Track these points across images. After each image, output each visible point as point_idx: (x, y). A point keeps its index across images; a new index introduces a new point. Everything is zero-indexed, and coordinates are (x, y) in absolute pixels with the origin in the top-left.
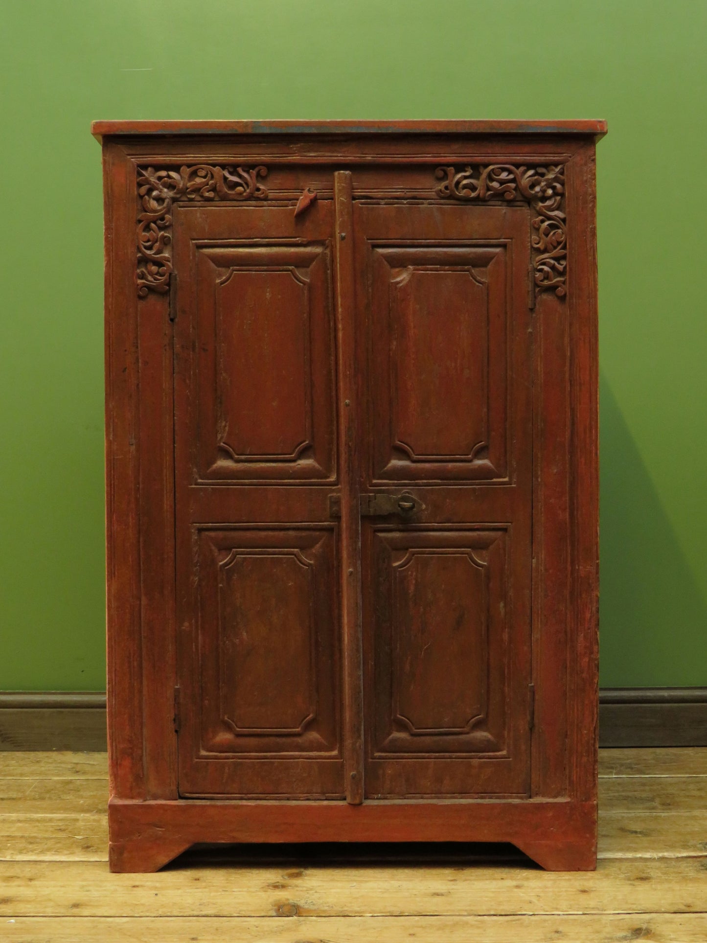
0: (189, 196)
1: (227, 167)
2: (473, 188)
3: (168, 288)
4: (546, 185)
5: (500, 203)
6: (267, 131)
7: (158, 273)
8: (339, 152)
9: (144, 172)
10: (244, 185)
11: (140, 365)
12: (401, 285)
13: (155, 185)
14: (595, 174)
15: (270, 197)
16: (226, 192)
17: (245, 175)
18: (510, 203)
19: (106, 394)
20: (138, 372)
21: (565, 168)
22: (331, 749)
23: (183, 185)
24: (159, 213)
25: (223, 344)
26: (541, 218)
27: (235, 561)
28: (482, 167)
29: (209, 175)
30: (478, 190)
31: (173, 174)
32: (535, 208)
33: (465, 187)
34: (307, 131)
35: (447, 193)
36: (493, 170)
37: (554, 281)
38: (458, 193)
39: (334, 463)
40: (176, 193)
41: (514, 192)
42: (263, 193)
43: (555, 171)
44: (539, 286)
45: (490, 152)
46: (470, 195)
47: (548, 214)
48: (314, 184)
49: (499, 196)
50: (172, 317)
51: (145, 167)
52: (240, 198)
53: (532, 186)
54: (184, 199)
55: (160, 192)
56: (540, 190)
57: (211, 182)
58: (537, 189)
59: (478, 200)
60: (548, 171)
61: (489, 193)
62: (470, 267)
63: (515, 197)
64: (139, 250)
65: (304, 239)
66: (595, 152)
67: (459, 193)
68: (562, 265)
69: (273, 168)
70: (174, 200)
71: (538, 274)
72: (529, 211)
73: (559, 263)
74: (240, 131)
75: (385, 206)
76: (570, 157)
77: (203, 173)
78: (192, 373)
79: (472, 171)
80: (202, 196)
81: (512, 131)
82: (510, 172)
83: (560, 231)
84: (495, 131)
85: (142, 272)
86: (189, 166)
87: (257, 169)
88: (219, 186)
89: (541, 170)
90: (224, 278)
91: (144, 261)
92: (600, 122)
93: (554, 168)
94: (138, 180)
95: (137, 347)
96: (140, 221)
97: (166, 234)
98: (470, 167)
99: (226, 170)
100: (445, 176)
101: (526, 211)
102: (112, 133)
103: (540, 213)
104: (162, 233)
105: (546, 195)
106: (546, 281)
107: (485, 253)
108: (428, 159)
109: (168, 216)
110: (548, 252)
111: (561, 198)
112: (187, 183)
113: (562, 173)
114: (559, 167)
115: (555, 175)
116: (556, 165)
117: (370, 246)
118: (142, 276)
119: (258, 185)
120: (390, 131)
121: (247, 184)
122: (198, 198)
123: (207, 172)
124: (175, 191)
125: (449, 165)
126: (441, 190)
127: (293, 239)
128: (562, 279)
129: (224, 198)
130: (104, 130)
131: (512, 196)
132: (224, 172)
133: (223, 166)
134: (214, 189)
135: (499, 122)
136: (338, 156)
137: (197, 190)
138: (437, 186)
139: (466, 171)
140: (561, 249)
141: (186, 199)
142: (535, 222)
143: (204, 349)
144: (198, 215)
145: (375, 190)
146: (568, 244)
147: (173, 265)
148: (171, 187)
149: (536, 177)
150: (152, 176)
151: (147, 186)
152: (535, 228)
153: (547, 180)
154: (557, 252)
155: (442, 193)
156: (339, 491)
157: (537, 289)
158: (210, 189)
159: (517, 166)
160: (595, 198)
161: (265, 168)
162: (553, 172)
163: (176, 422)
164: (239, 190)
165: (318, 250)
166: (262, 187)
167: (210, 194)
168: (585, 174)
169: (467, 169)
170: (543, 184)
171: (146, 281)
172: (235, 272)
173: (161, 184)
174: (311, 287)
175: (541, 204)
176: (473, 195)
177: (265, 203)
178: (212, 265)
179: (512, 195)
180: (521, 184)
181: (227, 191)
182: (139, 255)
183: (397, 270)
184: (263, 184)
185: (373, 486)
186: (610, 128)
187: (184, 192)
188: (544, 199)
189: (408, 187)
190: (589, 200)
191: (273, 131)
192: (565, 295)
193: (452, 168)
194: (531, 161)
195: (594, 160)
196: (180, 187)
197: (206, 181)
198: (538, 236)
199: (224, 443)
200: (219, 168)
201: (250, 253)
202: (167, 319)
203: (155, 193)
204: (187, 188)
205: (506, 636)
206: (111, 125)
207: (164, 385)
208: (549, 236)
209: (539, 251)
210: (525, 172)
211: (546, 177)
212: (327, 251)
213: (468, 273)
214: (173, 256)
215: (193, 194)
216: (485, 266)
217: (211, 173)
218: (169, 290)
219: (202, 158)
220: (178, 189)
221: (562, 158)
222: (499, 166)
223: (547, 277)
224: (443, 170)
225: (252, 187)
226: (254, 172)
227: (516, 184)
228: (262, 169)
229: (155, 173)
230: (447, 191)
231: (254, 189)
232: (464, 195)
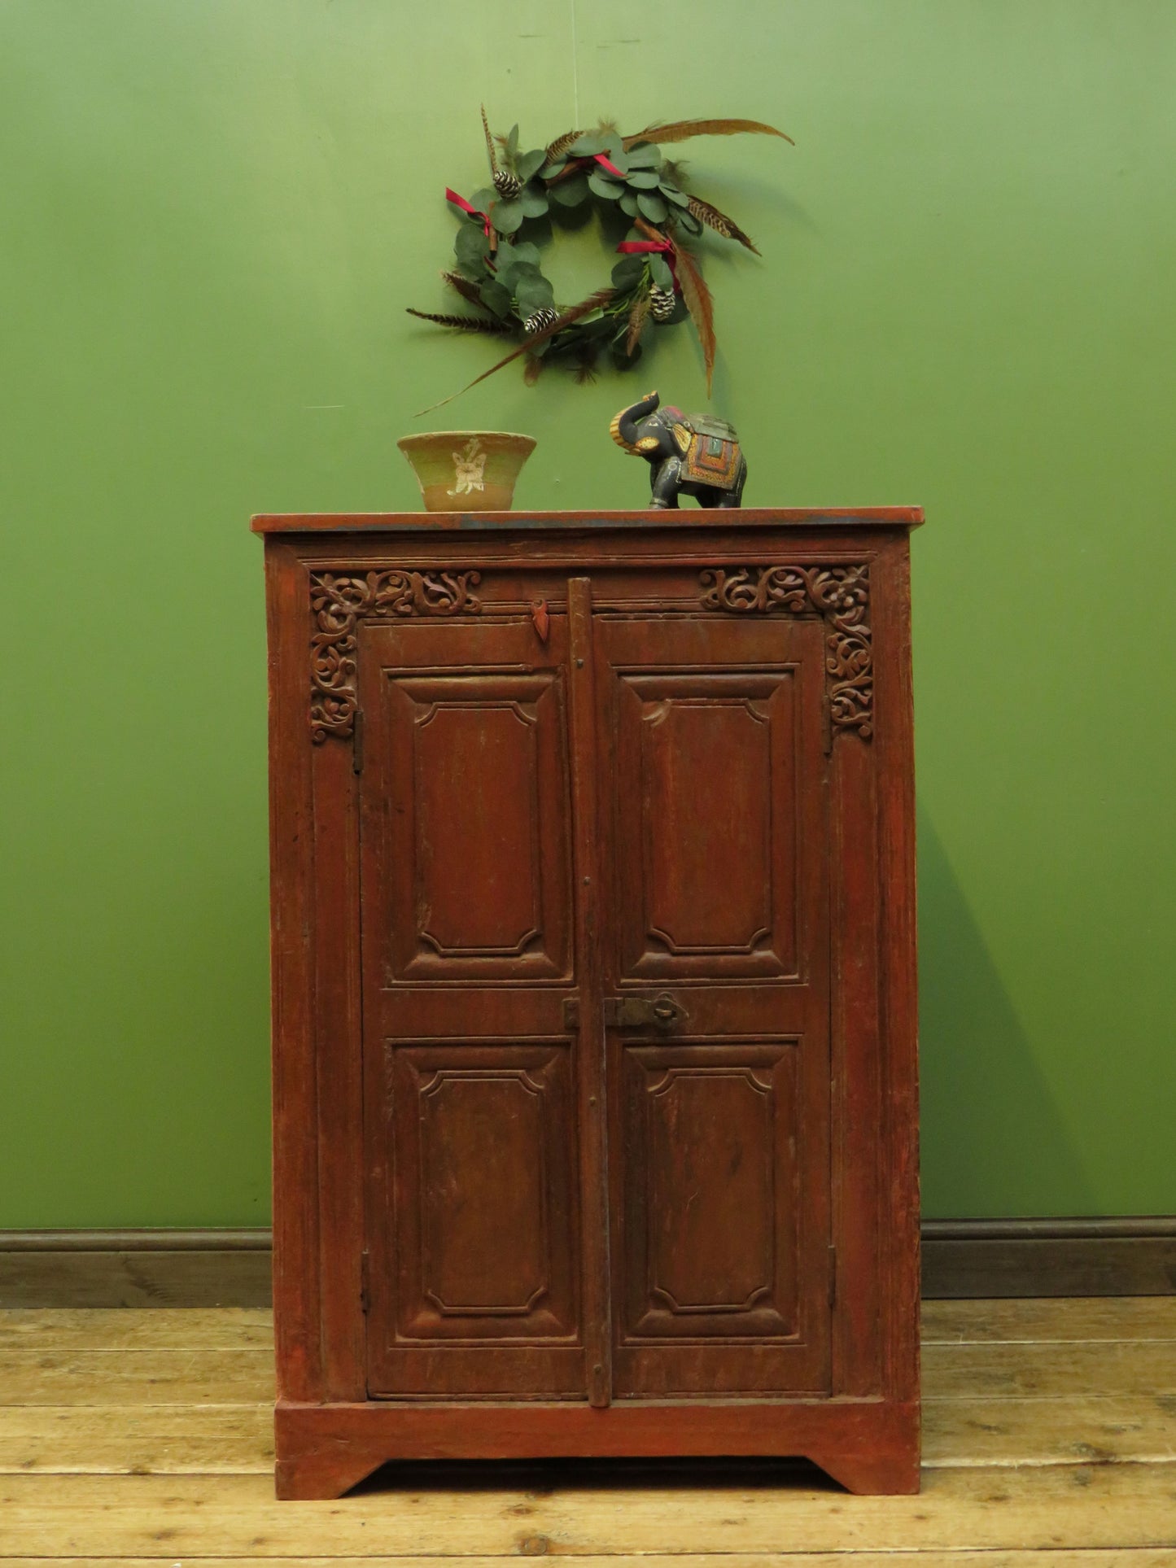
0: (378, 611)
1: (428, 573)
2: (749, 597)
3: (351, 730)
4: (844, 592)
5: (784, 615)
6: (479, 526)
7: (339, 712)
8: (573, 552)
9: (320, 581)
10: (451, 596)
11: (315, 830)
12: (656, 724)
13: (334, 596)
14: (908, 577)
15: (484, 611)
16: (428, 605)
17: (452, 583)
18: (798, 615)
19: (272, 871)
20: (313, 840)
21: (870, 569)
22: (570, 1334)
23: (371, 596)
24: (340, 634)
25: (424, 804)
26: (839, 634)
27: (441, 1087)
28: (760, 569)
29: (405, 584)
30: (755, 600)
31: (356, 582)
32: (831, 622)
33: (739, 595)
34: (531, 526)
35: (715, 603)
36: (775, 573)
37: (856, 717)
38: (729, 604)
39: (570, 956)
40: (361, 607)
41: (803, 601)
42: (475, 606)
43: (857, 574)
44: (836, 724)
45: (770, 549)
46: (746, 606)
47: (848, 630)
48: (541, 593)
49: (784, 606)
50: (358, 769)
51: (320, 573)
52: (446, 613)
53: (827, 594)
54: (372, 614)
55: (341, 605)
56: (838, 598)
57: (407, 592)
58: (834, 597)
59: (756, 613)
60: (848, 573)
61: (771, 602)
62: (746, 699)
63: (805, 607)
64: (314, 682)
65: (529, 666)
66: (909, 546)
67: (731, 603)
68: (866, 696)
69: (487, 573)
70: (359, 616)
71: (835, 709)
72: (823, 626)
73: (863, 694)
74: (446, 527)
75: (634, 621)
76: (876, 555)
77: (396, 581)
78: (383, 841)
79: (747, 575)
80: (395, 611)
81: (800, 523)
82: (798, 575)
83: (863, 651)
84: (777, 523)
85: (318, 709)
86: (378, 571)
87: (467, 575)
88: (418, 598)
89: (839, 572)
90: (425, 716)
91: (321, 695)
92: (915, 509)
93: (854, 569)
94: (312, 590)
95: (312, 809)
96: (314, 644)
97: (349, 661)
98: (746, 570)
99: (427, 577)
100: (713, 581)
101: (819, 625)
102: (278, 531)
103: (838, 629)
104: (344, 659)
105: (846, 605)
106: (845, 717)
107: (766, 681)
108: (690, 559)
109: (351, 638)
110: (849, 680)
111: (866, 608)
112: (376, 594)
113: (866, 576)
114: (862, 568)
115: (857, 578)
116: (858, 566)
117: (615, 674)
118: (318, 716)
119: (469, 595)
120: (641, 526)
121: (454, 594)
122: (391, 613)
123: (402, 579)
124: (360, 605)
125: (717, 567)
126: (707, 600)
127: (515, 666)
128: (867, 714)
129: (425, 613)
130: (267, 527)
131: (800, 607)
132: (424, 579)
133: (423, 572)
134: (411, 602)
135: (782, 511)
136: (573, 558)
137: (388, 603)
138: (703, 594)
139: (740, 575)
140: (865, 675)
141: (375, 615)
142: (831, 640)
143: (400, 811)
144: (391, 634)
145: (621, 601)
146: (874, 669)
147: (358, 701)
148: (355, 599)
149: (832, 582)
150: (330, 585)
151: (324, 598)
152: (830, 647)
153: (845, 586)
154: (861, 678)
155: (709, 604)
156: (577, 994)
157: (835, 728)
158: (407, 601)
159: (807, 567)
160: (909, 607)
161: (478, 574)
162: (855, 575)
163: (363, 905)
164: (444, 603)
165: (547, 679)
166: (474, 598)
167: (406, 608)
168: (896, 577)
169: (740, 572)
170: (841, 590)
171: (323, 721)
172: (439, 709)
173: (342, 596)
174: (537, 728)
175: (838, 617)
176: (750, 605)
177: (478, 619)
178: (411, 702)
179: (800, 605)
180: (812, 591)
181: (427, 603)
182: (314, 688)
183: (651, 704)
185: (622, 987)
186: (927, 516)
187: (371, 605)
188: (842, 610)
189: (665, 596)
190: (901, 611)
191: (489, 526)
192: (871, 735)
193: (723, 571)
194: (825, 561)
195: (907, 559)
196: (367, 599)
197: (401, 591)
198: (835, 658)
199: (426, 932)
200: (418, 573)
201: (460, 684)
202: (351, 770)
203: (334, 607)
204: (376, 601)
205: (797, 1182)
206: (276, 520)
207: (347, 857)
208: (850, 658)
209: (836, 678)
210: (817, 575)
211: (845, 582)
212: (560, 681)
213: (743, 707)
214: (358, 688)
215: (383, 608)
216: (766, 697)
217: (408, 582)
218: (353, 733)
219: (394, 560)
220: (364, 602)
221: (865, 556)
222: (783, 568)
223: (847, 712)
224: (710, 574)
225: (461, 598)
226: (464, 578)
227: (806, 591)
228: (473, 574)
229: (334, 581)
230: (716, 601)
231: (463, 602)
232: (738, 606)
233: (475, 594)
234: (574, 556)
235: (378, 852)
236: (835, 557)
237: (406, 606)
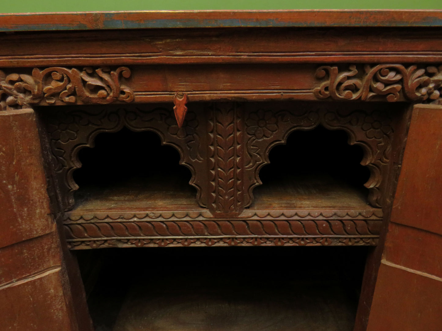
0: (48, 101)
1: (84, 69)
2: (354, 89)
4: (434, 86)
6: (121, 26)
8: (210, 50)
13: (7, 90)
15: (136, 101)
16: (88, 97)
17: (106, 77)
23: (38, 90)
28: (368, 66)
29: (65, 79)
30: (359, 92)
31: (25, 77)
33: (347, 88)
34: (170, 26)
35: (327, 94)
36: (380, 70)
38: (338, 95)
40: (33, 99)
41: (398, 94)
42: (129, 97)
46: (352, 98)
48: (183, 85)
49: (381, 98)
52: (103, 103)
55: (16, 98)
56: (427, 92)
57: (69, 86)
58: (424, 91)
59: (358, 102)
60: (438, 71)
61: (371, 94)
67: (339, 94)
69: (134, 68)
70: (33, 105)
74: (89, 27)
77: (58, 76)
79: (356, 71)
80: (62, 101)
81: (415, 25)
82: (398, 71)
84: (394, 25)
86: (42, 68)
87: (118, 70)
88: (79, 90)
89: (432, 70)
98: (355, 67)
99: (84, 72)
100: (328, 75)
105: (432, 97)
108: (310, 57)
112: (43, 89)
119: (123, 87)
120: (271, 26)
121: (109, 87)
123: (63, 74)
124: (31, 97)
125: (332, 64)
126: (320, 92)
129: (87, 102)
131: (396, 99)
132: (82, 74)
133: (80, 68)
134: (74, 93)
135: (401, 13)
137: (55, 94)
138: (316, 87)
139: (350, 71)
145: (249, 91)
148: (25, 91)
150: (2, 80)
153: (435, 82)
155: (321, 94)
158: (70, 93)
159: (407, 65)
161: (128, 69)
164: (101, 94)
166: (127, 90)
169: (351, 68)
170: (431, 86)
173: (15, 89)
176: (355, 96)
179: (396, 97)
180: (408, 87)
181: (87, 94)
184: (127, 86)
187: (42, 96)
189: (285, 87)
191: (130, 26)
193: (336, 68)
194: (425, 60)
196: (36, 93)
197: (63, 84)
200: (75, 70)
203: (10, 99)
204: (44, 94)
210: (415, 71)
211: (435, 78)
215: (52, 99)
217: (67, 76)
219: (53, 58)
220: (34, 95)
222: (388, 65)
224: (325, 70)
225: (115, 89)
226: (115, 73)
227: (402, 85)
228: (124, 70)
229: (5, 77)
230: (327, 93)
231: (118, 92)
232: (345, 96)
233: (129, 86)
234: (210, 53)
236: (435, 56)
237: (70, 97)
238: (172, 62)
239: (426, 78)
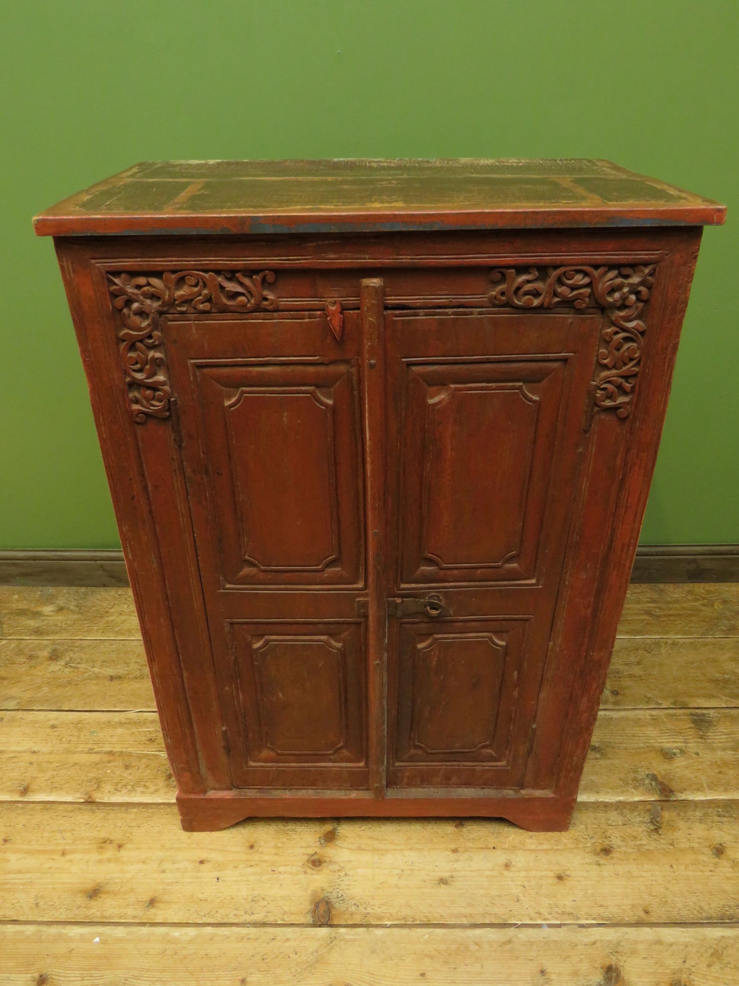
0: (179, 308)
1: (223, 273)
2: (536, 294)
3: (168, 414)
4: (628, 290)
5: (567, 311)
6: (270, 230)
7: (154, 399)
8: (367, 253)
9: (116, 281)
10: (247, 295)
11: (149, 490)
12: (439, 406)
13: (133, 296)
15: (280, 308)
16: (225, 304)
17: (247, 282)
18: (579, 311)
19: (116, 519)
20: (148, 496)
21: (658, 268)
22: (360, 762)
23: (169, 296)
24: (145, 332)
25: (239, 468)
26: (613, 329)
27: (267, 646)
28: (551, 269)
29: (201, 284)
30: (541, 298)
31: (155, 281)
32: (608, 317)
33: (527, 293)
34: (324, 230)
35: (503, 300)
36: (564, 272)
37: (618, 402)
38: (516, 301)
39: (362, 570)
40: (161, 305)
41: (587, 300)
42: (272, 304)
43: (644, 273)
44: (598, 406)
46: (533, 304)
47: (624, 326)
48: (335, 291)
49: (568, 304)
51: (117, 273)
52: (243, 311)
53: (612, 291)
54: (173, 311)
55: (141, 304)
56: (621, 297)
57: (205, 292)
58: (617, 295)
59: (540, 308)
60: (635, 272)
61: (557, 299)
62: (521, 384)
63: (587, 304)
64: (127, 374)
65: (325, 358)
66: (699, 246)
67: (518, 300)
68: (630, 384)
69: (280, 273)
70: (161, 313)
71: (599, 394)
72: (601, 320)
73: (627, 381)
74: (234, 231)
75: (424, 317)
76: (667, 255)
77: (193, 281)
78: (208, 495)
79: (537, 273)
80: (195, 308)
81: (599, 226)
82: (586, 274)
83: (635, 345)
84: (575, 226)
85: (135, 397)
86: (174, 272)
87: (261, 275)
88: (216, 296)
89: (626, 271)
90: (233, 400)
91: (135, 385)
92: (719, 210)
93: (643, 268)
94: (110, 289)
95: (144, 475)
96: (122, 340)
97: (157, 355)
98: (536, 270)
99: (222, 276)
100: (504, 278)
101: (598, 318)
102: (65, 234)
103: (613, 324)
104: (152, 353)
105: (627, 303)
106: (607, 401)
107: (541, 368)
109: (157, 333)
110: (616, 369)
111: (645, 304)
112: (174, 295)
113: (652, 274)
114: (650, 267)
115: (643, 278)
116: (646, 264)
117: (405, 365)
118: (136, 402)
119: (265, 293)
121: (250, 293)
122: (191, 311)
123: (198, 280)
124: (160, 303)
125: (509, 267)
126: (495, 297)
127: (312, 358)
128: (627, 400)
129: (224, 310)
130: (54, 230)
131: (584, 305)
132: (220, 279)
133: (218, 272)
134: (209, 300)
135: (583, 213)
136: (366, 260)
137: (187, 301)
138: (491, 291)
139: (530, 273)
140: (633, 366)
141: (176, 312)
142: (607, 333)
143: (218, 473)
144: (193, 329)
145: (413, 298)
146: (642, 362)
147: (171, 387)
148: (154, 297)
150: (128, 285)
151: (124, 297)
152: (605, 340)
153: (630, 285)
154: (629, 367)
155: (497, 300)
156: (366, 595)
157: (596, 409)
158: (204, 300)
159: (596, 267)
160: (685, 305)
161: (273, 273)
162: (641, 274)
163: (196, 539)
164: (242, 301)
165: (342, 368)
166: (270, 296)
167: (205, 306)
168: (681, 277)
169: (531, 271)
170: (626, 290)
171: (142, 406)
172: (245, 395)
173: (142, 294)
174: (334, 409)
175: (617, 313)
176: (536, 302)
177: (276, 314)
178: (219, 387)
179: (584, 303)
180: (598, 291)
181: (225, 301)
182: (128, 379)
183: (436, 388)
185: (400, 591)
186: (727, 218)
187: (172, 303)
188: (624, 306)
189: (454, 292)
190: (678, 307)
191: (279, 230)
192: (627, 417)
193: (513, 271)
194: (616, 262)
195: (696, 257)
196: (166, 300)
197: (198, 290)
198: (608, 350)
199: (248, 556)
200: (213, 274)
201: (263, 373)
202: (173, 443)
203: (135, 305)
204: (175, 300)
205: (516, 694)
206: (59, 223)
207: (179, 507)
208: (622, 351)
209: (606, 367)
210: (606, 273)
211: (631, 280)
212: (354, 370)
213: (518, 391)
214: (169, 378)
215: (183, 306)
216: (540, 381)
217: (204, 282)
218: (170, 416)
219: (190, 261)
221: (656, 256)
222: (574, 268)
223: (610, 397)
224: (501, 273)
225: (257, 296)
226: (258, 278)
227: (592, 289)
228: (268, 274)
229: (131, 281)
230: (503, 298)
231: (260, 299)
232: (525, 303)
233: (272, 291)
234: (367, 257)
235: (204, 503)
236: (627, 257)
237: (204, 304)
238: (323, 267)
239: (619, 280)
